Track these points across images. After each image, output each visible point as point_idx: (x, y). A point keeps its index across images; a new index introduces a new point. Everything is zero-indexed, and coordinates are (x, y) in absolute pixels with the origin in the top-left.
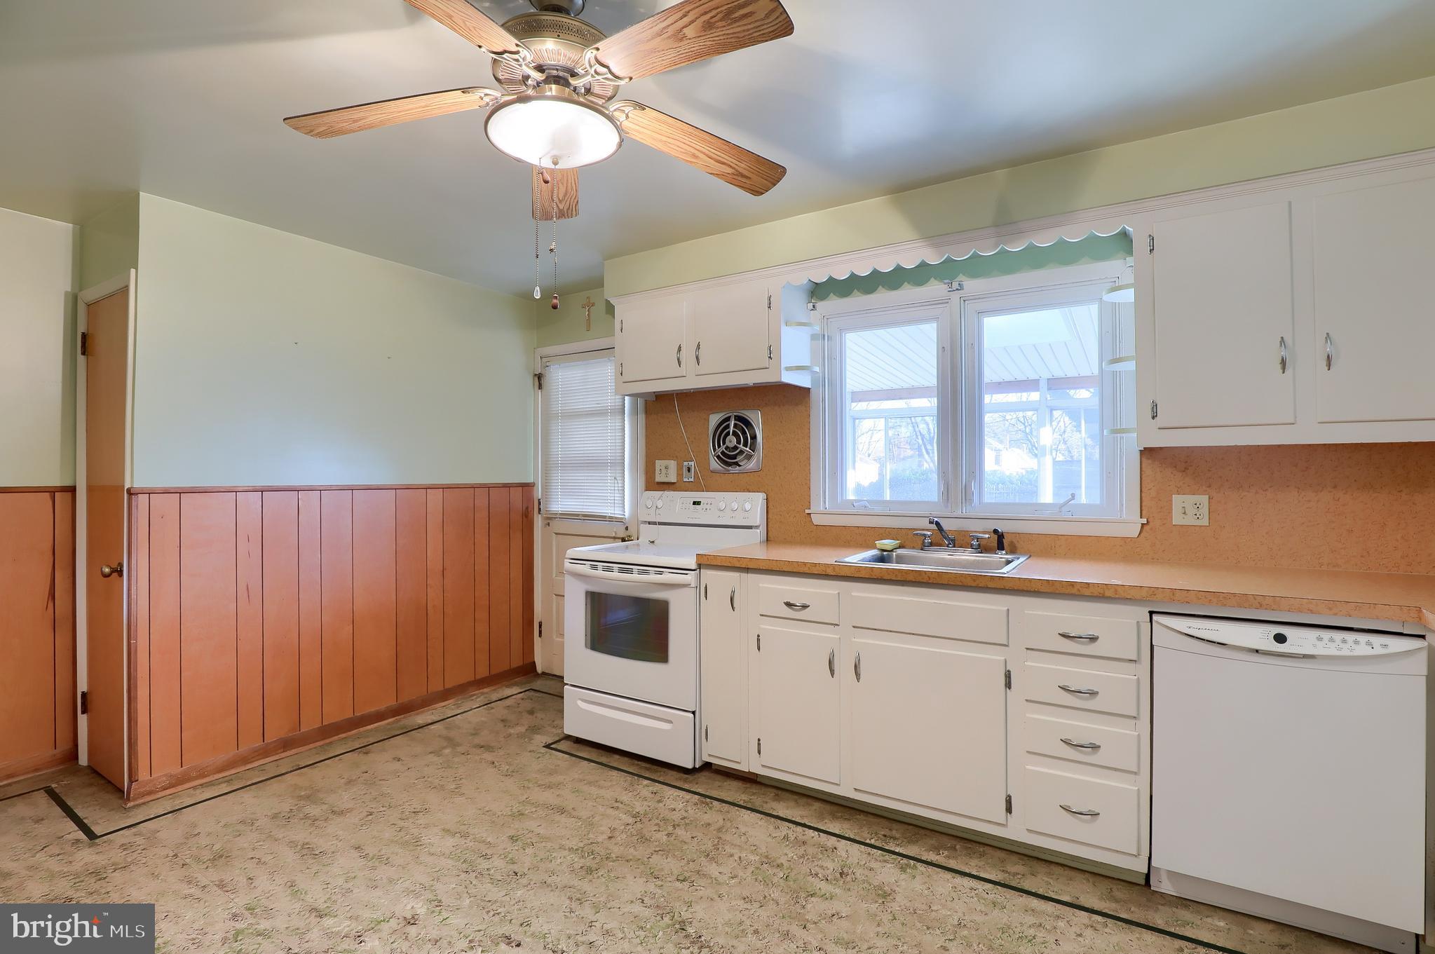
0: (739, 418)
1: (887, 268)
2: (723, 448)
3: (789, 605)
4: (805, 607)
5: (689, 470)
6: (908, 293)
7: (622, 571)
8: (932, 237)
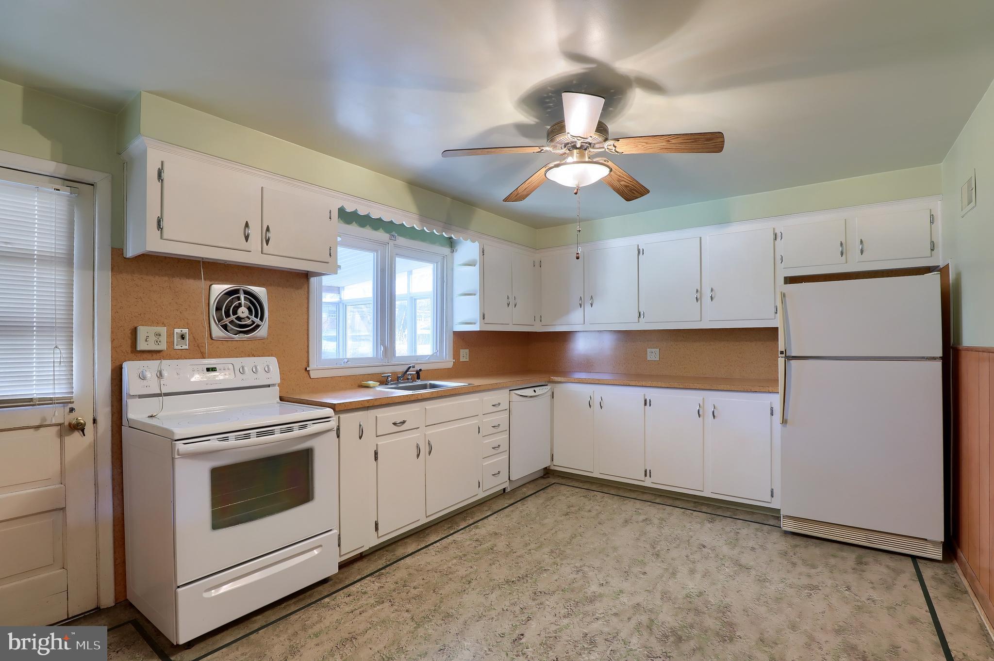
0: (246, 292)
1: (362, 212)
2: (233, 317)
3: (395, 424)
4: (404, 422)
5: (183, 337)
6: (368, 232)
7: (259, 435)
8: (424, 217)
